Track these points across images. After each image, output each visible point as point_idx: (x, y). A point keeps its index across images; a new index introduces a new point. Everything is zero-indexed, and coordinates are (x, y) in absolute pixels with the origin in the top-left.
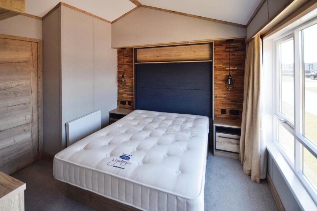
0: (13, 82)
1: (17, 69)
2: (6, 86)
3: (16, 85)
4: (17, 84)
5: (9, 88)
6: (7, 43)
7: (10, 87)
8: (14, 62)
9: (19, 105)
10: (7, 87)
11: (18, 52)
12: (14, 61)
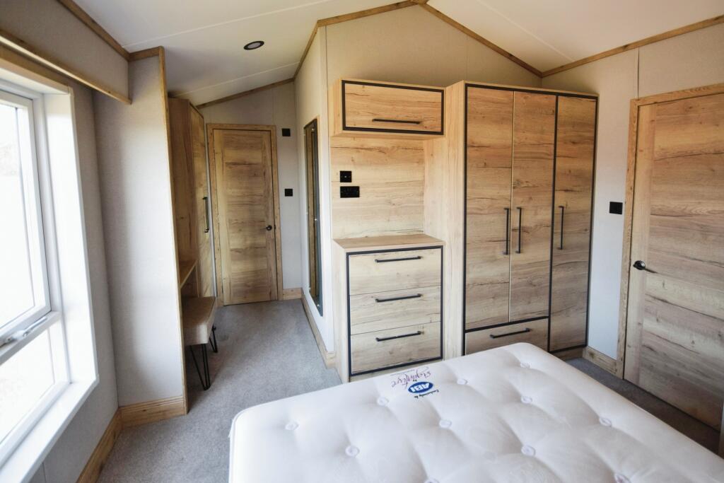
0: (699, 203)
1: (713, 171)
2: (685, 209)
3: (709, 212)
4: (710, 209)
5: (691, 215)
6: (690, 108)
7: (693, 212)
8: (706, 154)
9: (711, 262)
10: (687, 211)
11: (717, 125)
12: (707, 151)
